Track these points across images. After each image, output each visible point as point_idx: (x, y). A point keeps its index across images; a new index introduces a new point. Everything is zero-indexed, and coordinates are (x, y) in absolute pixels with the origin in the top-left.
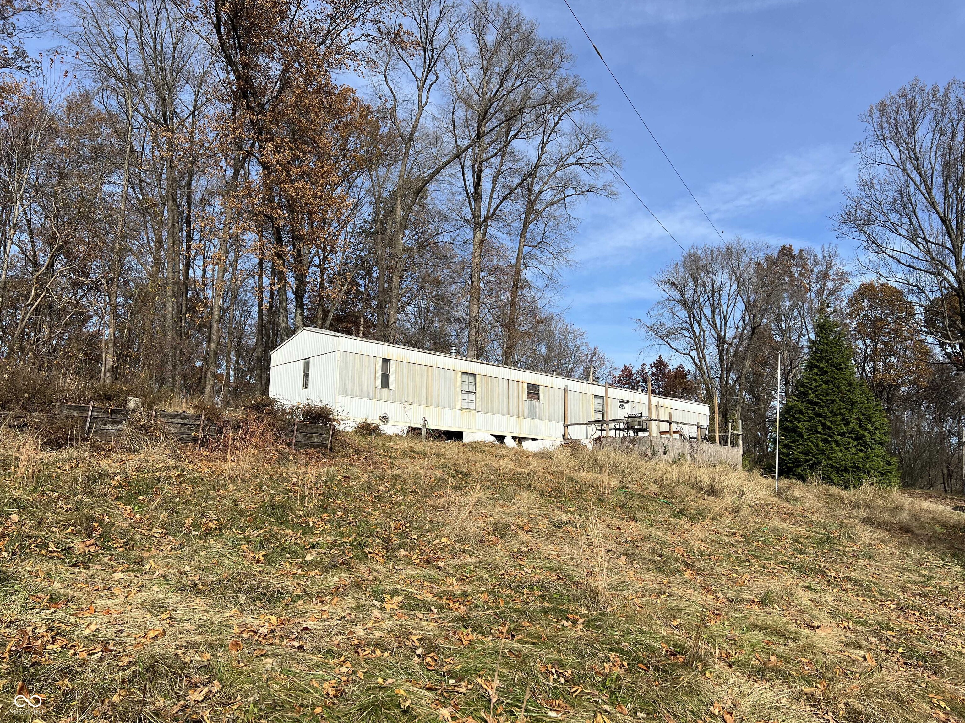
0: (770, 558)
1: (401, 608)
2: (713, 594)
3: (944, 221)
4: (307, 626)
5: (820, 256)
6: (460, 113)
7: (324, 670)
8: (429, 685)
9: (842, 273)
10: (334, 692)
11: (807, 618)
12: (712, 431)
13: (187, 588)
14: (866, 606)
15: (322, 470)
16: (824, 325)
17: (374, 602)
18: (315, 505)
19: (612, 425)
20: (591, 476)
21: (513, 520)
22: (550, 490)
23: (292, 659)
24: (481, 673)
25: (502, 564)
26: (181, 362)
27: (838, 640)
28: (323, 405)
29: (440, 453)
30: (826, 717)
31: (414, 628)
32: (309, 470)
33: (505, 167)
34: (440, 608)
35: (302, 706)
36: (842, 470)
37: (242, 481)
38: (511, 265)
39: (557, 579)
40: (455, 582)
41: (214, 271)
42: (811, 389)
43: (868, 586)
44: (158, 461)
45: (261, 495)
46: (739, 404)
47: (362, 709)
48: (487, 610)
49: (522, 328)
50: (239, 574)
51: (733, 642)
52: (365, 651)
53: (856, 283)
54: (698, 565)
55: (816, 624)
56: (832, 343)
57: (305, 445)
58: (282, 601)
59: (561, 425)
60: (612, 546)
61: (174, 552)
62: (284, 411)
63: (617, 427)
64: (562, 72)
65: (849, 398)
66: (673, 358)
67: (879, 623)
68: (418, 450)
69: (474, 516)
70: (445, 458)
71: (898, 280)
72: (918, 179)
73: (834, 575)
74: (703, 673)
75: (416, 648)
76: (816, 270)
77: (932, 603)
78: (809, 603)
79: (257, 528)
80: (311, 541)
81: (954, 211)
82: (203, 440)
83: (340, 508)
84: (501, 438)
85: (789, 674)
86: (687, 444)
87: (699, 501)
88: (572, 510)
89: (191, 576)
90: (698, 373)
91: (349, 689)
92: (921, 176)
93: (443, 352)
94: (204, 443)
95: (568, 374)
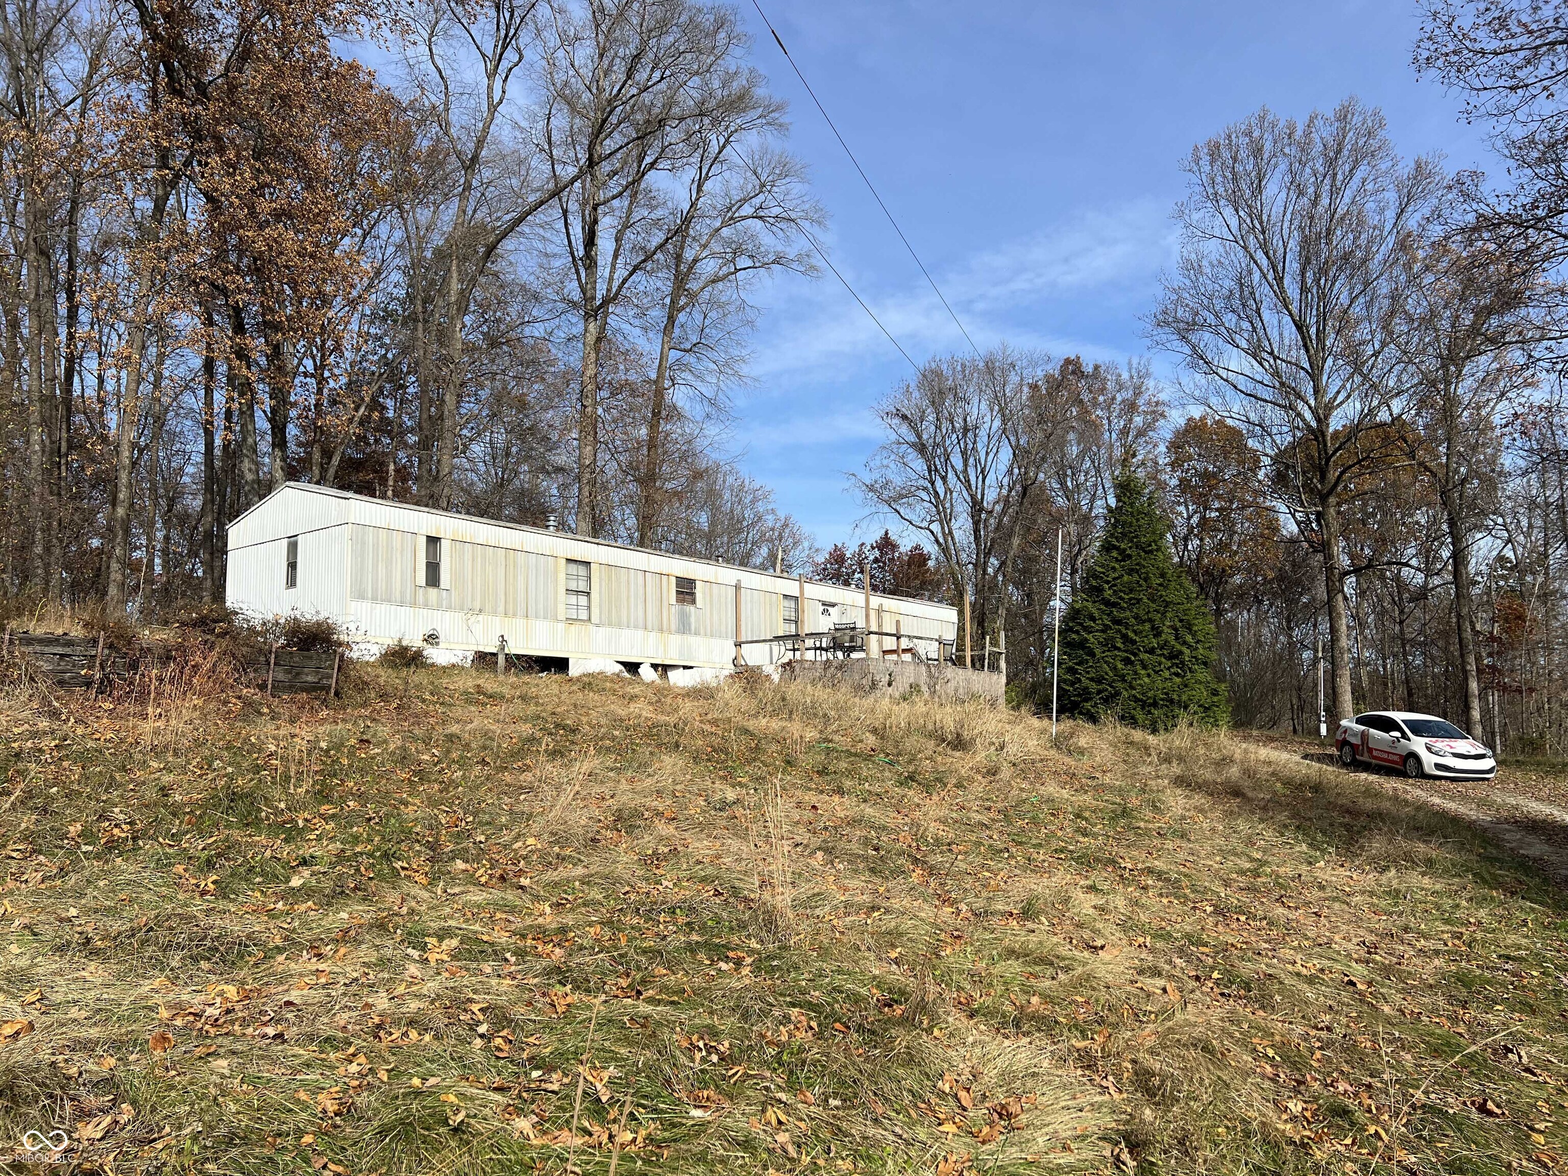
0: (1040, 845)
1: (454, 957)
2: (951, 905)
3: (1299, 328)
4: (291, 999)
5: (1125, 376)
6: (561, 121)
7: (319, 1071)
8: (498, 1081)
9: (1157, 403)
10: (336, 1107)
11: (1086, 934)
12: (960, 648)
13: (73, 945)
14: (1171, 910)
15: (321, 730)
16: (1129, 484)
17: (410, 951)
18: (307, 792)
19: (809, 643)
20: (775, 725)
21: (648, 802)
22: (709, 749)
23: (262, 1057)
24: (584, 1057)
25: (625, 877)
26: (61, 541)
27: (1127, 965)
28: (321, 617)
29: (529, 694)
30: (1104, 1083)
31: (475, 992)
32: (297, 731)
33: (636, 216)
34: (521, 954)
35: (280, 1135)
36: (1150, 705)
37: (176, 754)
38: (649, 381)
39: (715, 895)
40: (548, 910)
41: (119, 379)
42: (1108, 582)
43: (1177, 881)
44: (17, 722)
45: (210, 777)
46: (1003, 604)
47: (383, 1132)
48: (598, 952)
49: (669, 486)
50: (169, 918)
51: (976, 979)
52: (391, 1034)
53: (1176, 419)
54: (934, 859)
55: (1099, 943)
56: (1139, 513)
57: (291, 687)
58: (248, 958)
59: (731, 643)
60: (802, 836)
61: (48, 883)
62: (251, 629)
63: (818, 645)
64: (730, 63)
65: (1161, 596)
66: (905, 534)
67: (1188, 936)
68: (490, 691)
69: (583, 799)
70: (537, 704)
71: (1234, 415)
72: (1264, 262)
73: (1129, 866)
74: (929, 1031)
75: (479, 1023)
76: (1119, 398)
77: (1264, 900)
78: (1091, 911)
79: (202, 835)
80: (301, 852)
81: (1314, 312)
82: (102, 683)
83: (352, 794)
84: (633, 667)
85: (1056, 1022)
86: (923, 669)
87: (939, 759)
88: (744, 780)
89: (80, 925)
90: (942, 558)
91: (362, 1100)
92: (1268, 258)
93: (534, 525)
94: (105, 687)
95: (744, 562)
